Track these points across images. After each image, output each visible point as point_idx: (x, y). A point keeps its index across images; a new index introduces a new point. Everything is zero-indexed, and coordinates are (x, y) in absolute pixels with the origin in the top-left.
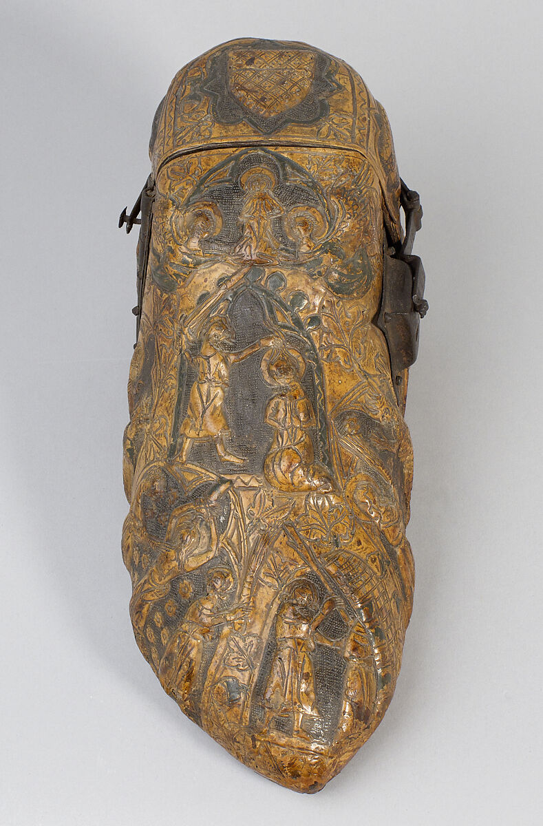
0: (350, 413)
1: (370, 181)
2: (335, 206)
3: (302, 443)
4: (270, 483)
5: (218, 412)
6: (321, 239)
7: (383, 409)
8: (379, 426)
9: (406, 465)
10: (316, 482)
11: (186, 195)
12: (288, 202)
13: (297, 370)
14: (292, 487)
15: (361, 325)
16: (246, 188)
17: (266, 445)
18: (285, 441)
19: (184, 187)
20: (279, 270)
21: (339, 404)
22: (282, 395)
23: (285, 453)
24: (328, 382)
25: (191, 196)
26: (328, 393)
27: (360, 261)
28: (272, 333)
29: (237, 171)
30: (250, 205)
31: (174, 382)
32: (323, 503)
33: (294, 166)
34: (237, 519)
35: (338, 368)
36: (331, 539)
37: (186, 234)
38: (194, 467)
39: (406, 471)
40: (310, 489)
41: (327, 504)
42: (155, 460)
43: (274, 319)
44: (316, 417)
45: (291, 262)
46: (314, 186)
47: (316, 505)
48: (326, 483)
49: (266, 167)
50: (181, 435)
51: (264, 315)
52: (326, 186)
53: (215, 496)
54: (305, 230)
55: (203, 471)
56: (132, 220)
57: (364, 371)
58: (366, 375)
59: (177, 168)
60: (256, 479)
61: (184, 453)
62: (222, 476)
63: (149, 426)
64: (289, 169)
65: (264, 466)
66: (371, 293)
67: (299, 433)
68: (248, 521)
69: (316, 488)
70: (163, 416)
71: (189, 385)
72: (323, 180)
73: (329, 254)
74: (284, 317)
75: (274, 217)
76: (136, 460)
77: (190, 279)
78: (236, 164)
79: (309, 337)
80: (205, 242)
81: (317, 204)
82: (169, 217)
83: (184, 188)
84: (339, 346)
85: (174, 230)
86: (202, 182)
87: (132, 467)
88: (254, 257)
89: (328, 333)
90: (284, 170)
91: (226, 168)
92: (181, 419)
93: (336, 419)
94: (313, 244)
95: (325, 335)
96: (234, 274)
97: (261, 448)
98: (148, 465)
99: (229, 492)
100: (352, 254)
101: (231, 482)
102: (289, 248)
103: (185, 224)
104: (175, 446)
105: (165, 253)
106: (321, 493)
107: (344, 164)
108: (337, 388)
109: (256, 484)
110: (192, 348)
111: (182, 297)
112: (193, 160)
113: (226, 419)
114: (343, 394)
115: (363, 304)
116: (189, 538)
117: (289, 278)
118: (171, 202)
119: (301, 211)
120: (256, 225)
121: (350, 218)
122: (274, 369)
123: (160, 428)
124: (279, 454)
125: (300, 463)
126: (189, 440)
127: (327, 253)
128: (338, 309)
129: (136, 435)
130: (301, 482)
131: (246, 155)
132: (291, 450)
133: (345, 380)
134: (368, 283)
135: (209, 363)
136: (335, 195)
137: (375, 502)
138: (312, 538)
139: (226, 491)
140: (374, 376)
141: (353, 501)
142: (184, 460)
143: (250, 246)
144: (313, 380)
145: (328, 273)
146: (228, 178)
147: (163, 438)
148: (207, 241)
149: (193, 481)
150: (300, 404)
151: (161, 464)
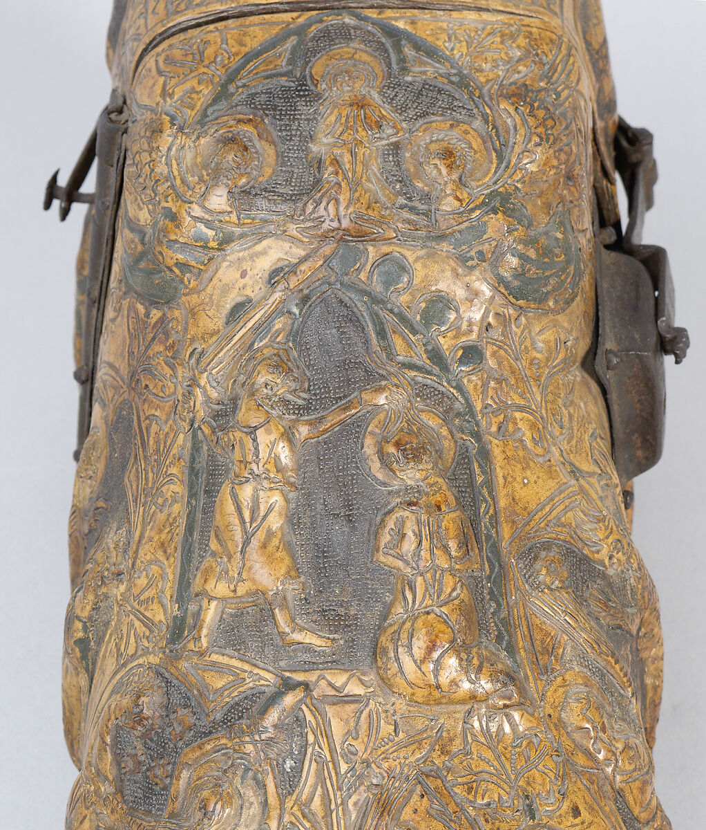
0: (547, 546)
1: (574, 78)
2: (509, 121)
3: (456, 602)
4: (390, 686)
5: (275, 542)
6: (481, 186)
7: (610, 540)
8: (604, 576)
9: (650, 668)
10: (486, 685)
11: (199, 103)
12: (411, 113)
13: (439, 453)
14: (436, 694)
15: (563, 369)
16: (324, 86)
17: (379, 607)
18: (420, 597)
19: (193, 88)
20: (395, 250)
21: (524, 525)
22: (410, 504)
23: (419, 623)
24: (501, 481)
25: (211, 105)
26: (502, 503)
27: (560, 236)
28: (383, 377)
29: (303, 55)
30: (333, 118)
31: (177, 489)
32: (500, 728)
33: (418, 46)
34: (321, 762)
35: (521, 453)
36: (520, 804)
37: (201, 180)
38: (225, 660)
39: (649, 681)
40: (473, 697)
41: (507, 729)
42: (140, 652)
43: (389, 350)
44: (480, 550)
45: (423, 233)
46: (463, 82)
47: (486, 732)
48: (505, 685)
49: (362, 46)
50: (197, 595)
51: (367, 342)
52: (488, 81)
53: (273, 717)
54: (450, 167)
55: (246, 667)
56: (72, 194)
57: (571, 464)
58: (575, 472)
59: (177, 53)
60: (360, 680)
61: (204, 632)
62: (287, 674)
63: (122, 588)
64: (409, 51)
65: (376, 652)
66: (580, 306)
67: (449, 581)
68: (344, 768)
69: (487, 696)
70: (155, 561)
71: (211, 493)
72: (482, 71)
73: (500, 215)
74: (409, 345)
75: (385, 142)
76: (94, 663)
77: (210, 273)
78: (300, 42)
79: (459, 388)
80: (243, 196)
81: (472, 116)
82: (164, 149)
83: (193, 91)
84: (521, 409)
85: (176, 173)
86: (232, 77)
87: (83, 680)
88: (345, 223)
89: (499, 381)
90: (399, 51)
91: (279, 49)
92: (195, 562)
93: (521, 556)
94: (465, 195)
95: (492, 384)
96: (303, 260)
97: (369, 614)
98: (124, 665)
99: (304, 707)
100: (543, 219)
101: (306, 686)
102: (416, 204)
103: (199, 160)
104: (183, 619)
105: (155, 224)
106: (495, 707)
107: (522, 41)
108: (521, 493)
109: (359, 690)
110: (217, 416)
111: (193, 313)
112: (210, 37)
113: (293, 557)
114: (532, 506)
115: (566, 324)
116: (219, 806)
117: (418, 266)
118: (168, 118)
119: (439, 131)
120: (347, 158)
121: (540, 145)
122: (391, 449)
123: (149, 586)
124: (408, 625)
125: (452, 641)
126: (214, 604)
127: (496, 213)
128: (519, 331)
129: (96, 608)
130: (454, 683)
131: (321, 26)
132: (432, 616)
133: (533, 478)
134: (575, 284)
135: (254, 440)
136: (508, 97)
137: (604, 730)
138: (479, 801)
139: (297, 707)
140: (591, 474)
141: (560, 725)
142: (205, 645)
143: (337, 201)
144: (471, 476)
145: (497, 258)
146: (285, 69)
147: (155, 606)
148: (246, 193)
149: (224, 688)
150: (450, 520)
151: (154, 660)
